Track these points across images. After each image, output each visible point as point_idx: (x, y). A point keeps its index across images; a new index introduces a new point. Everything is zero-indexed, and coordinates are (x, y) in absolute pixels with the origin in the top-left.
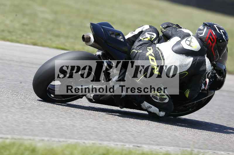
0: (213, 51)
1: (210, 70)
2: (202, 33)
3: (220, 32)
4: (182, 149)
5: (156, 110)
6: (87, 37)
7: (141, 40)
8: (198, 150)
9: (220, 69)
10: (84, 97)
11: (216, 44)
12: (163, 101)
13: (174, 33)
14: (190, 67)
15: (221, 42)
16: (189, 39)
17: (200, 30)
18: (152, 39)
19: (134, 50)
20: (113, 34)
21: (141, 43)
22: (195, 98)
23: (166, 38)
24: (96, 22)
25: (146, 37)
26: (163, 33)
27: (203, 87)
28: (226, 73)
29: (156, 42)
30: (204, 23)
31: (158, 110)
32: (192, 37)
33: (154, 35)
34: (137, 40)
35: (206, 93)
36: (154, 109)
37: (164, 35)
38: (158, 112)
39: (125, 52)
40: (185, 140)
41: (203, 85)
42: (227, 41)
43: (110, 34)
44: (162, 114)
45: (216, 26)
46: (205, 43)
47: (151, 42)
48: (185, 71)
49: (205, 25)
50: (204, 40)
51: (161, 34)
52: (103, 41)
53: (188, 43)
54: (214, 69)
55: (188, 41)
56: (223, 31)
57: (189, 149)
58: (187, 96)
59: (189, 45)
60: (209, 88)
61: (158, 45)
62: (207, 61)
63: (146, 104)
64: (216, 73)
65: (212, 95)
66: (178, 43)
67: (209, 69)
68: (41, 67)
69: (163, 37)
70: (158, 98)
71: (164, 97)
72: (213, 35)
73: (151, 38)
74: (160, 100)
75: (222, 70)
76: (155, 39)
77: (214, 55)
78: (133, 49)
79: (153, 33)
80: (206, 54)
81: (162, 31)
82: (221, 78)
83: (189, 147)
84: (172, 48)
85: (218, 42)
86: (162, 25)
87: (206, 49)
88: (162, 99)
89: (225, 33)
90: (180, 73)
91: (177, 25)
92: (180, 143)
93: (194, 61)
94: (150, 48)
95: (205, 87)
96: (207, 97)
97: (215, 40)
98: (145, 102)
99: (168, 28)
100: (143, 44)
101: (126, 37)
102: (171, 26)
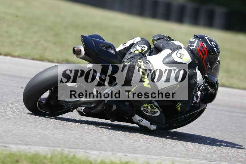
0: (204, 64)
1: (201, 83)
2: (193, 46)
3: (212, 44)
4: (52, 148)
5: (147, 123)
6: (78, 50)
7: (132, 52)
8: (68, 149)
10: (75, 110)
11: (208, 57)
12: (154, 114)
13: (165, 45)
15: (212, 55)
16: (180, 51)
17: (191, 42)
18: (143, 52)
20: (104, 46)
21: (132, 55)
23: (158, 50)
24: (86, 35)
25: (137, 49)
26: (154, 45)
27: (195, 100)
28: (218, 86)
29: (147, 54)
30: (195, 35)
31: (149, 123)
32: (183, 49)
33: (145, 48)
36: (145, 123)
37: (155, 47)
38: (150, 125)
40: (55, 139)
41: (195, 98)
42: (219, 53)
43: (101, 46)
44: (154, 127)
45: (207, 39)
46: (196, 55)
47: (142, 55)
49: (196, 37)
50: (195, 52)
51: (152, 46)
52: (94, 54)
53: (179, 55)
54: (206, 81)
55: (179, 53)
56: (215, 43)
57: (59, 149)
58: (179, 109)
59: (180, 58)
60: (201, 101)
63: (137, 118)
64: (208, 86)
65: (203, 108)
66: (169, 55)
69: (154, 50)
70: (149, 111)
71: (155, 110)
72: (204, 48)
73: (142, 50)
75: (213, 83)
76: (146, 52)
77: (206, 67)
78: (124, 62)
79: (144, 46)
80: (197, 67)
81: (153, 43)
82: (213, 90)
83: (59, 147)
84: (163, 61)
85: (209, 55)
86: (154, 38)
87: (197, 62)
88: (153, 112)
89: (216, 46)
91: (169, 37)
92: (50, 142)
96: (199, 110)
97: (207, 52)
98: (136, 115)
99: (159, 40)
100: (134, 56)
101: (118, 50)
102: (162, 39)
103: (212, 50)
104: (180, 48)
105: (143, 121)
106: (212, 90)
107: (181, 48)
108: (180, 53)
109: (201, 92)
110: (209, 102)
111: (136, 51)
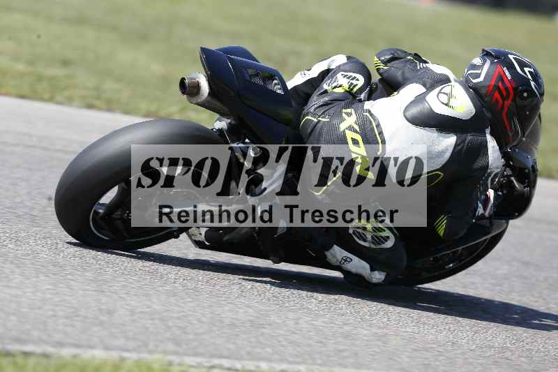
0: (506, 122)
1: (497, 168)
2: (478, 76)
3: (524, 72)
5: (364, 267)
6: (193, 84)
7: (326, 92)
9: (522, 166)
10: (183, 236)
11: (514, 103)
12: (380, 244)
13: (408, 75)
14: (449, 160)
15: (525, 98)
16: (447, 89)
17: (474, 67)
18: (355, 90)
19: (309, 117)
20: (257, 75)
21: (326, 99)
22: (461, 238)
23: (390, 86)
24: (213, 46)
25: (340, 83)
26: (380, 74)
27: (480, 211)
30: (483, 50)
31: (367, 266)
32: (453, 83)
33: (358, 80)
34: (317, 93)
35: (488, 225)
36: (358, 265)
37: (383, 80)
38: (369, 271)
39: (287, 123)
41: (480, 205)
43: (250, 75)
44: (378, 277)
45: (514, 58)
46: (486, 99)
47: (351, 98)
48: (437, 170)
49: (486, 54)
50: (483, 91)
51: (376, 78)
52: (232, 93)
53: (444, 98)
54: (506, 165)
55: (444, 93)
56: (532, 70)
58: (441, 232)
59: (446, 105)
60: (494, 212)
61: (368, 105)
62: (492, 144)
63: (337, 253)
64: (511, 176)
65: (500, 231)
66: (420, 99)
67: (494, 165)
68: (75, 159)
69: (380, 86)
70: (369, 236)
71: (383, 234)
72: (505, 80)
73: (352, 86)
74: (373, 243)
75: (526, 169)
76: (361, 90)
77: (509, 129)
78: (307, 114)
80: (487, 127)
81: (378, 70)
82: (524, 187)
84: (404, 113)
85: (517, 99)
86: (379, 56)
87: (489, 115)
88: (379, 240)
89: (535, 76)
90: (428, 173)
91: (416, 54)
93: (459, 145)
94: (349, 110)
95: (485, 209)
96: (489, 236)
97: (512, 92)
98: (335, 246)
99: (392, 63)
100: (332, 100)
101: (290, 84)
102: (401, 58)
103: (525, 87)
104: (446, 80)
105: (352, 260)
106: (522, 186)
107: (449, 81)
108: (446, 94)
109: (496, 191)
110: (514, 217)
111: (335, 87)
